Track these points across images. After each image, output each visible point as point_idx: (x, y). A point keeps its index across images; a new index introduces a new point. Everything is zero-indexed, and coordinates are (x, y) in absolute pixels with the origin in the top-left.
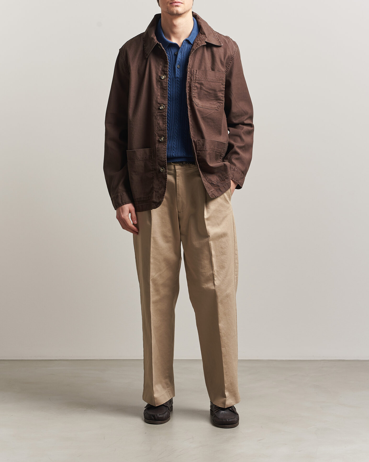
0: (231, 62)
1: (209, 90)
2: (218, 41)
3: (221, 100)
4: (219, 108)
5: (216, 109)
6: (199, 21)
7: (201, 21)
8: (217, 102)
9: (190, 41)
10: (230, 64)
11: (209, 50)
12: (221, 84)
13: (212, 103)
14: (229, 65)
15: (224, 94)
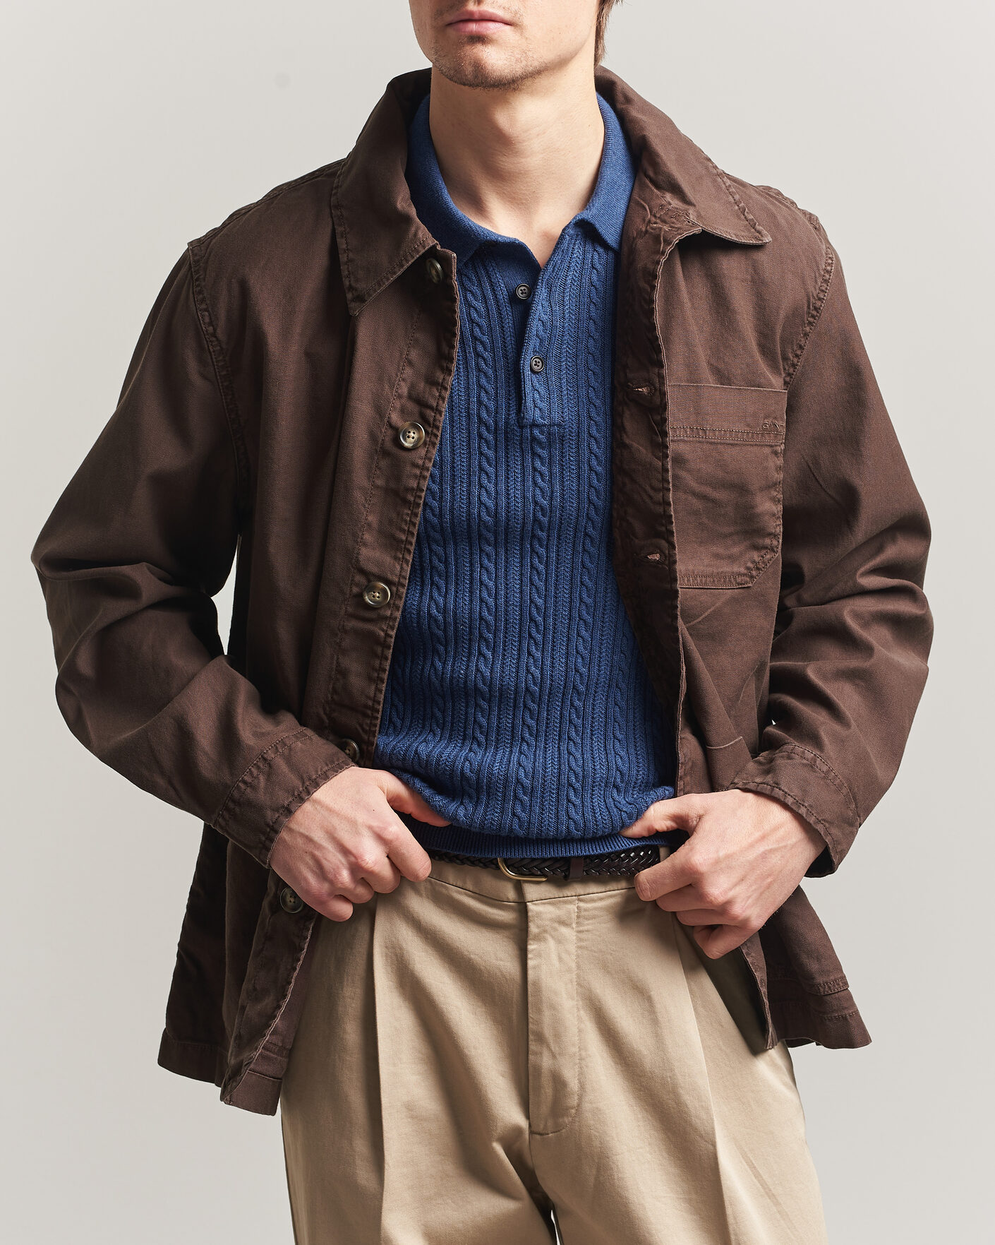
0: (806, 335)
1: (714, 488)
2: (740, 218)
3: (770, 534)
4: (754, 573)
5: (739, 580)
6: (634, 113)
7: (643, 112)
8: (747, 543)
9: (597, 226)
10: (802, 343)
11: (696, 269)
12: (767, 450)
13: (721, 551)
14: (801, 348)
15: (779, 501)
